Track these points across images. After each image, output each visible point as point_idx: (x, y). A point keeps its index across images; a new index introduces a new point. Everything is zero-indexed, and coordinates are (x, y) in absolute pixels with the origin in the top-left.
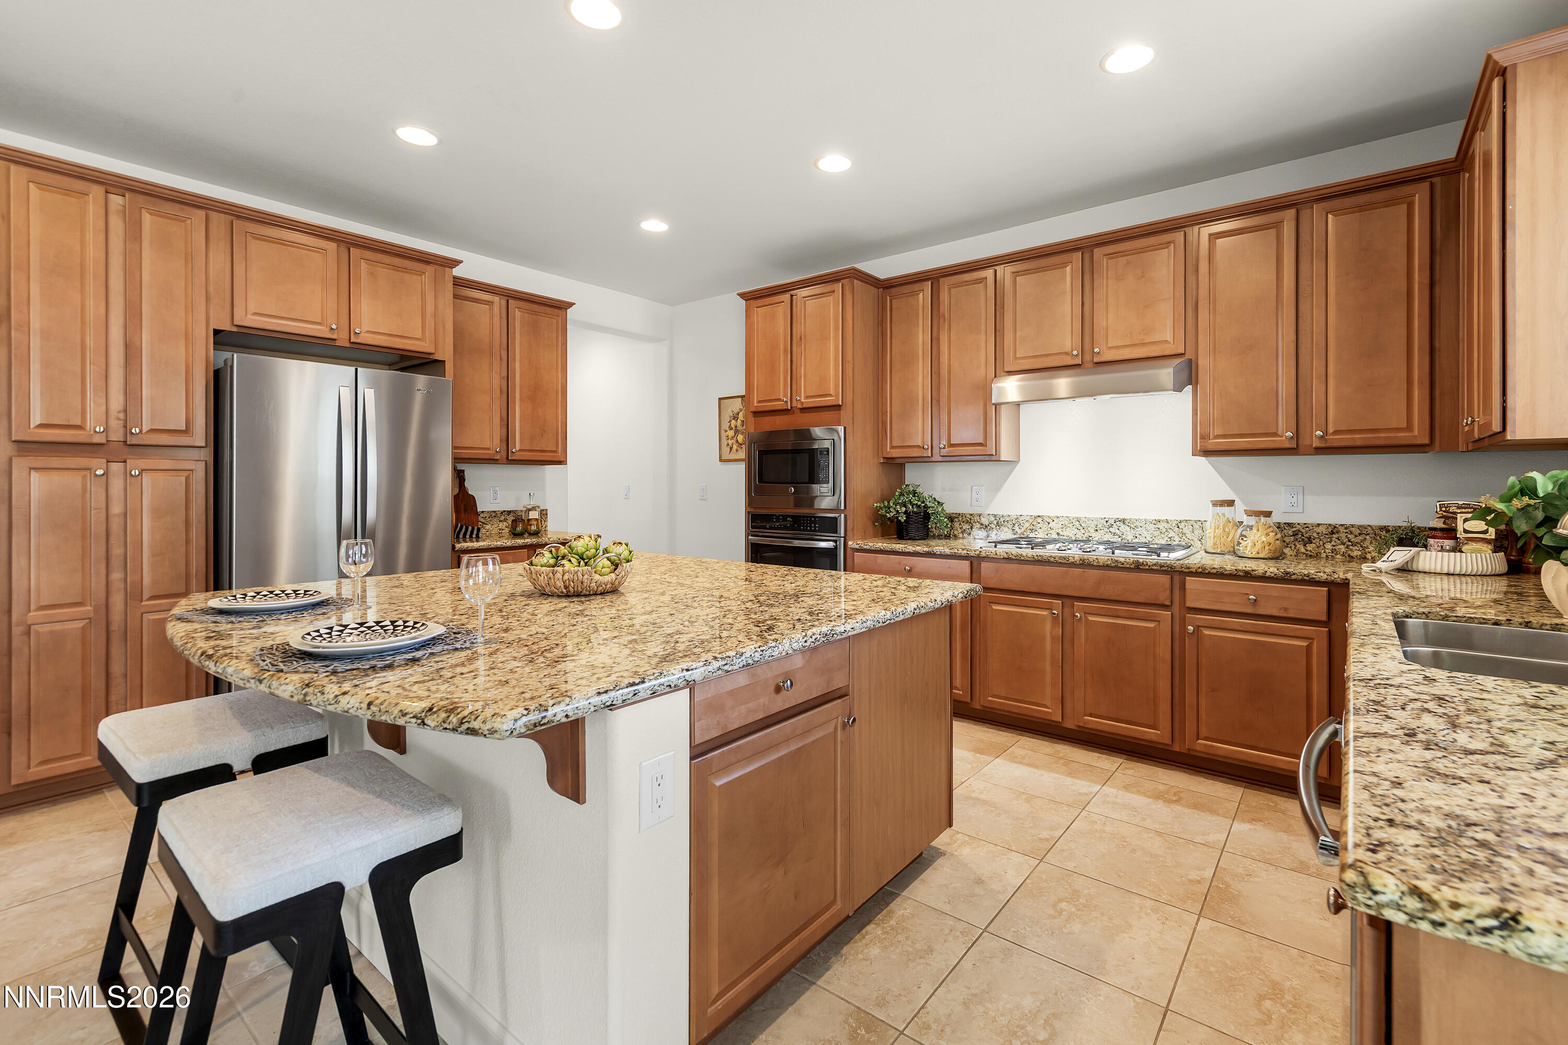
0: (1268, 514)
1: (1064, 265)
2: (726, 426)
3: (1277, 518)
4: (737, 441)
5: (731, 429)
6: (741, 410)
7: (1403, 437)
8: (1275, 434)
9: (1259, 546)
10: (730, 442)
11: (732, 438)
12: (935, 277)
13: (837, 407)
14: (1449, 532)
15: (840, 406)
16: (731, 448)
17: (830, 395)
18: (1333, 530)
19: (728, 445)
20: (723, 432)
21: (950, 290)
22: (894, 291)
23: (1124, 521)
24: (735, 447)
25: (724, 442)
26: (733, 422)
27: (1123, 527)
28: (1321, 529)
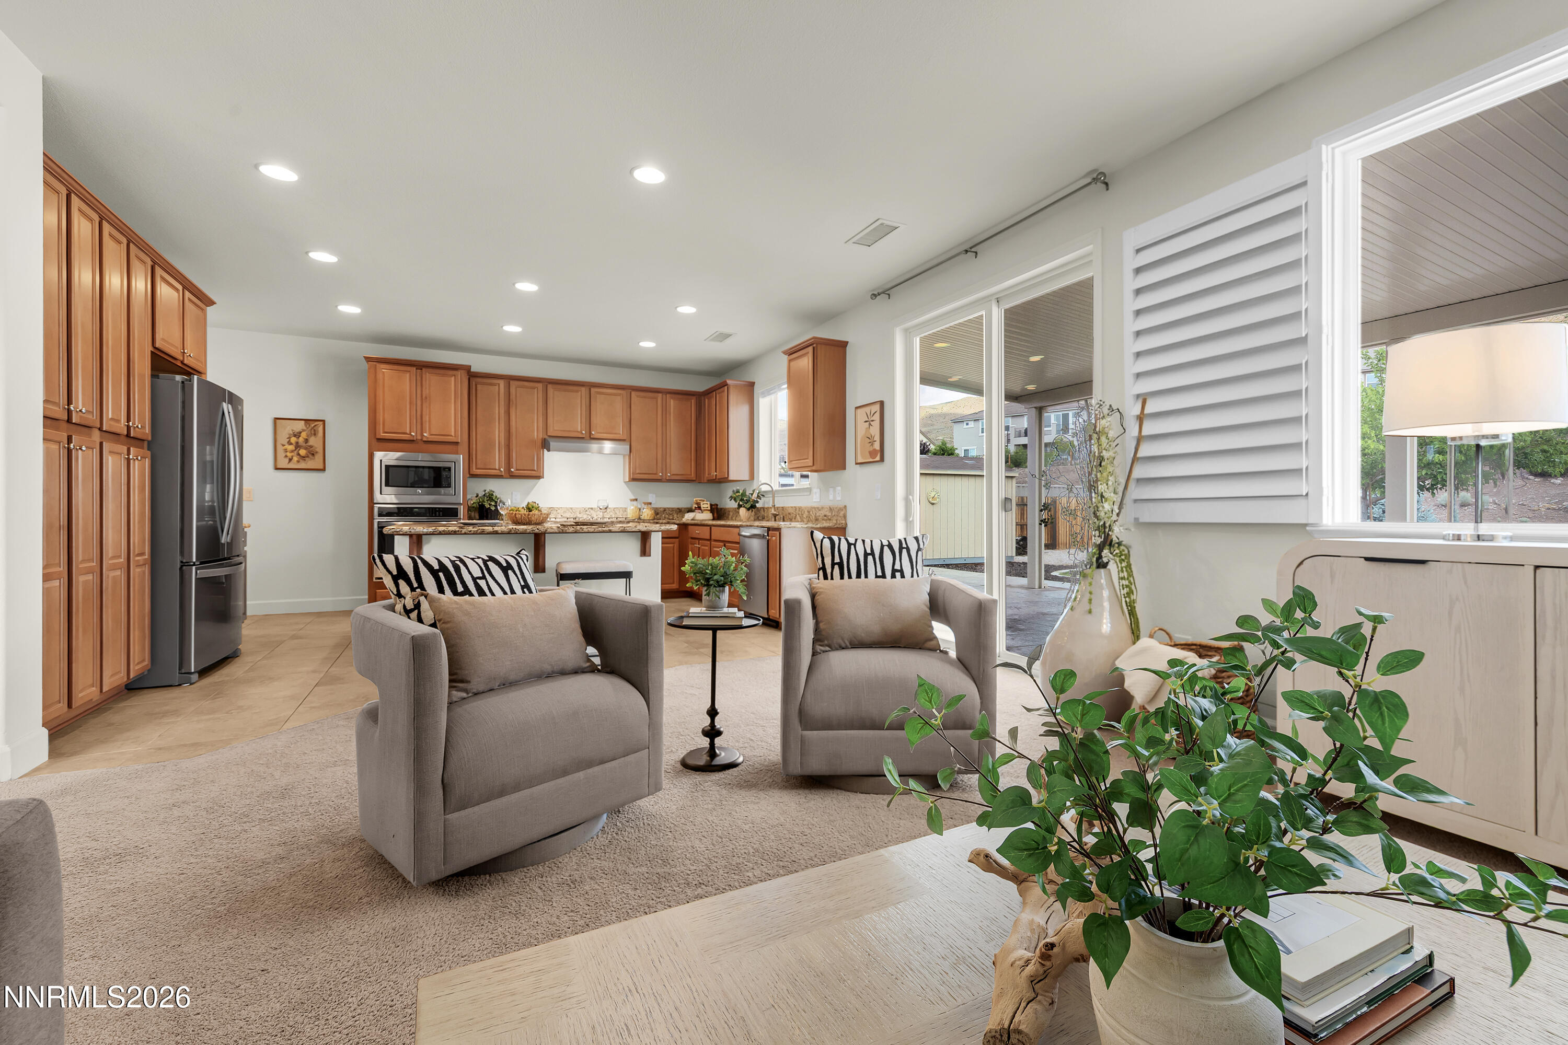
0: (650, 504)
1: (577, 391)
2: (283, 439)
3: (653, 506)
4: (299, 454)
5: (291, 444)
6: (304, 430)
7: (689, 477)
8: (656, 474)
9: (649, 515)
10: (289, 455)
11: (292, 451)
12: (509, 379)
13: (457, 443)
14: (699, 508)
15: (458, 443)
16: (290, 460)
17: (451, 436)
18: (665, 510)
19: (286, 456)
20: (280, 448)
21: (516, 387)
22: (479, 380)
23: (592, 509)
24: (295, 459)
25: (281, 454)
26: (293, 440)
27: (591, 511)
28: (661, 510)
